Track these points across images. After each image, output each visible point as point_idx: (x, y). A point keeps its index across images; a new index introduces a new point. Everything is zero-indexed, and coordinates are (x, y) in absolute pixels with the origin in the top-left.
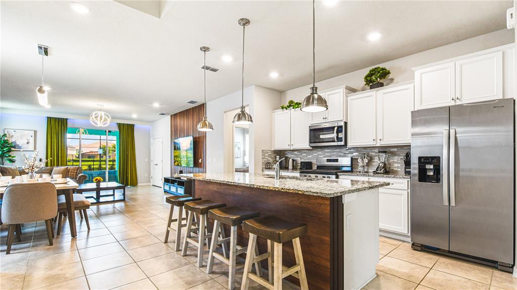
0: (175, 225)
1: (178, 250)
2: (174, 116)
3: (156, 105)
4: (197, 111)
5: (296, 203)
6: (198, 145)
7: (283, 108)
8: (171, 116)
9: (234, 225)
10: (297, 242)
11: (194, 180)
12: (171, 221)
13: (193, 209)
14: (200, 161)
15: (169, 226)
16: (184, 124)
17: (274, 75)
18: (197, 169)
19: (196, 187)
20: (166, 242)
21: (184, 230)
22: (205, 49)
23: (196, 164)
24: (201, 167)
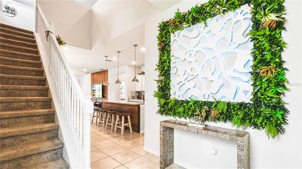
0: (95, 118)
1: (96, 125)
2: (93, 74)
3: (85, 70)
4: (104, 73)
5: (131, 108)
6: (104, 89)
7: (139, 74)
8: (92, 74)
9: (113, 114)
10: (129, 117)
11: (102, 102)
12: (94, 116)
13: (101, 111)
14: (105, 95)
15: (93, 118)
16: (98, 78)
17: (134, 63)
18: (104, 99)
19: (103, 105)
20: (92, 124)
21: (98, 119)
22: (106, 57)
23: (103, 96)
24: (105, 98)
